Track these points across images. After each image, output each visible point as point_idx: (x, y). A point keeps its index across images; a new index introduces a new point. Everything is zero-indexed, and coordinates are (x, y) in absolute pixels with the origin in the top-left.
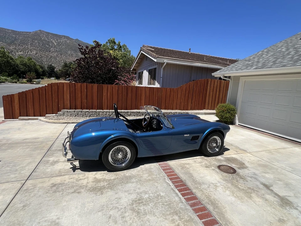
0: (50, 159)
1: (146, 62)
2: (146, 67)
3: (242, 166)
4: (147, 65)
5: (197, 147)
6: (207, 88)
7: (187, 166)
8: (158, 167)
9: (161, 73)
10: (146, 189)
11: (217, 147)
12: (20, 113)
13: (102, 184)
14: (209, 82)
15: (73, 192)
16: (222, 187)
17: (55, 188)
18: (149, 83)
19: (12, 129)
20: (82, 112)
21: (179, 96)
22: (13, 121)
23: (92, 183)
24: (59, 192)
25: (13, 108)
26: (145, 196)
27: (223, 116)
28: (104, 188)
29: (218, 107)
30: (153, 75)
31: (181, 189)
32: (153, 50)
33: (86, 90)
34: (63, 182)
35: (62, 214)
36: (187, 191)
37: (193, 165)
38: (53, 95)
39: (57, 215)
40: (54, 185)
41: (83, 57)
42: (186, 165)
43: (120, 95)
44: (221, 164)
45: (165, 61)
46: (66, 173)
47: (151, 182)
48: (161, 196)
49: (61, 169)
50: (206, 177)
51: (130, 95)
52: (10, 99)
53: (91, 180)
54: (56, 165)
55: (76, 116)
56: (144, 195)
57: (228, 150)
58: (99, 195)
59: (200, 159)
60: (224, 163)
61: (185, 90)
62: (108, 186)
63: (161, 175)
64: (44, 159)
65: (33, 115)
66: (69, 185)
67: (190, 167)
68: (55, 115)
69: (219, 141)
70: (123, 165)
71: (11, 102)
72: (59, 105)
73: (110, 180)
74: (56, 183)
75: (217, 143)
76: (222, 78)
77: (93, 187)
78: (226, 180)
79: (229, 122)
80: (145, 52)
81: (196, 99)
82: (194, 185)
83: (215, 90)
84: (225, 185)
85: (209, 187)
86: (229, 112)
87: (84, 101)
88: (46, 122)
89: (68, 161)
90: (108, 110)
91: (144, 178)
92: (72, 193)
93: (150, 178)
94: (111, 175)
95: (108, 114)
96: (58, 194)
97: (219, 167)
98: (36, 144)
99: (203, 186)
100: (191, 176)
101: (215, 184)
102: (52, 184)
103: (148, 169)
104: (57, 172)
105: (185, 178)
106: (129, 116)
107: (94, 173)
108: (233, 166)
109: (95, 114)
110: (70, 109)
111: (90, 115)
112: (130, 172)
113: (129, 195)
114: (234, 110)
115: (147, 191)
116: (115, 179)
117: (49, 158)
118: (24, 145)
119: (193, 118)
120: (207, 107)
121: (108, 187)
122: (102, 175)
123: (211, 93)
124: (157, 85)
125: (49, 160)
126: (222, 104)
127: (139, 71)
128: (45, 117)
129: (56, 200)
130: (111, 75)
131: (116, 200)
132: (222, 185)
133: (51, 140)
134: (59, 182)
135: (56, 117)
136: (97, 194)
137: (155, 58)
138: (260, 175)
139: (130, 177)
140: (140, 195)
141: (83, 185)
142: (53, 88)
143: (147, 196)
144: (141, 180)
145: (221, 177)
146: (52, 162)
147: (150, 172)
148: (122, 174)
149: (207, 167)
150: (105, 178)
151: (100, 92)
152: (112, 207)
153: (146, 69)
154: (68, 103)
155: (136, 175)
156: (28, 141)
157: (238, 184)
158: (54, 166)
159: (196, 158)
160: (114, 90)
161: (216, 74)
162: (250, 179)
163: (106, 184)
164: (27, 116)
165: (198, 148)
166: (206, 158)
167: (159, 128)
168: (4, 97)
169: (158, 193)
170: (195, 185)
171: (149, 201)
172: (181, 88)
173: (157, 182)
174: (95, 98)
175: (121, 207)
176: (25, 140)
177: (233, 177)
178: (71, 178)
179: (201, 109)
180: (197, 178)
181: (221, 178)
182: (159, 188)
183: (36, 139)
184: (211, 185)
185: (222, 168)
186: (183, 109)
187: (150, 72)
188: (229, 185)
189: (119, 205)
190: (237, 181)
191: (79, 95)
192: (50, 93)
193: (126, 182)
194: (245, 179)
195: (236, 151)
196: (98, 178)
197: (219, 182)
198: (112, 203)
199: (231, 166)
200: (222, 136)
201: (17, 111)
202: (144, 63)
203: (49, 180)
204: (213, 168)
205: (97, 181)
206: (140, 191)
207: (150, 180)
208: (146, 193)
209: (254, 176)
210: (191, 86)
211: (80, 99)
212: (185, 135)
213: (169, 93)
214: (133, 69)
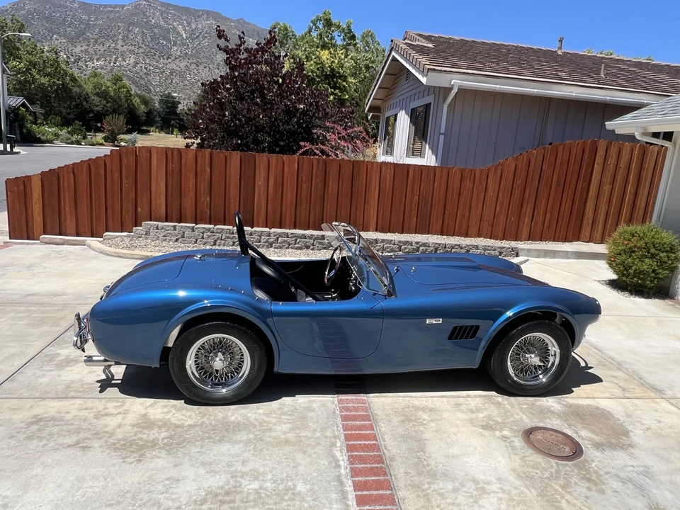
0: (61, 352)
1: (406, 86)
2: (401, 102)
3: (613, 441)
4: (409, 94)
5: (472, 360)
6: (590, 170)
7: (425, 416)
8: (334, 406)
9: (442, 118)
10: (264, 465)
11: (546, 371)
12: (45, 226)
13: (153, 434)
14: (601, 152)
15: (72, 446)
16: (500, 495)
17: (35, 428)
18: (413, 152)
19: (14, 265)
20: (193, 231)
21: (491, 193)
22: (28, 244)
23: (130, 428)
24: (40, 438)
25: (30, 211)
26: (250, 484)
27: (631, 267)
28: (154, 444)
29: (616, 235)
30: (421, 129)
31: (366, 482)
32: (431, 45)
33: (208, 170)
34: (62, 415)
35: (20, 496)
36: (381, 492)
37: (446, 415)
38: (125, 181)
39: (6, 497)
40: (37, 420)
42: (421, 413)
44: (541, 425)
45: (452, 83)
46: (81, 392)
47: (288, 449)
48: (293, 494)
49: (73, 382)
50: (466, 459)
52: (22, 187)
53: (131, 418)
54: (69, 368)
55: (177, 240)
56: (247, 482)
58: (131, 463)
59: (478, 399)
60: (555, 423)
61: (511, 176)
62: (166, 441)
63: (329, 434)
64: (50, 348)
65: (73, 230)
66: (72, 424)
67: (432, 421)
68: (125, 234)
69: (554, 348)
70: (224, 390)
71: (25, 195)
72: (139, 209)
73: (178, 426)
74: (45, 416)
75: (544, 354)
76: (638, 138)
77: (125, 440)
78: (526, 477)
79: (652, 288)
80: (402, 56)
81: (550, 204)
82: (414, 476)
83: (620, 178)
84: (514, 492)
85: (455, 490)
86: (653, 256)
87: (203, 199)
88: (102, 253)
90: (267, 229)
91: (273, 434)
92: (69, 446)
93: (291, 436)
94: (188, 414)
95: (264, 238)
96: (34, 444)
97: (529, 433)
98: (49, 308)
99: (441, 485)
100: (419, 445)
101: (481, 485)
102: (35, 416)
103: (300, 409)
104: (60, 388)
105: (394, 451)
106: (325, 248)
107: (149, 401)
108: (583, 435)
109: (228, 238)
110: (166, 221)
111: (216, 241)
112: (244, 411)
113: (208, 476)
114: (672, 249)
115: (263, 474)
116: (191, 426)
117: (61, 349)
118: (22, 308)
120: (588, 234)
121: (165, 444)
122: (166, 410)
123: (607, 188)
124: (428, 159)
125: (58, 355)
126: (636, 228)
127: (387, 114)
128: (102, 239)
129: (24, 458)
130: (294, 126)
131: (167, 482)
132: (503, 491)
133: (89, 302)
134: (52, 412)
135: (127, 240)
136: (126, 460)
137: (422, 73)
138: (664, 478)
139: (238, 427)
140: (236, 481)
141: (106, 430)
142: (125, 161)
143: (255, 485)
144: (261, 440)
145: (517, 462)
146: (62, 360)
147: (301, 419)
148: (220, 416)
149: (486, 427)
150: (169, 420)
151: (247, 175)
152: (145, 501)
153: (404, 107)
154: (159, 204)
155: (256, 423)
156: (35, 298)
157: (562, 497)
158: (62, 372)
159: (469, 396)
160: (286, 170)
161: (620, 125)
162: (617, 485)
163: (163, 435)
164: (60, 234)
165: (474, 366)
166: (500, 398)
168: (8, 181)
169: (290, 484)
170: (416, 478)
171: (254, 500)
172: (500, 167)
173: (304, 452)
174: (233, 191)
175: (170, 503)
176: (29, 298)
177: (558, 472)
178: (86, 409)
179: (565, 240)
180: (434, 456)
181: (514, 470)
182: (300, 468)
183: (55, 295)
184: (470, 484)
185: (539, 436)
187: (415, 116)
188: (529, 495)
189: (167, 499)
190: (565, 486)
191: (191, 183)
192: (117, 175)
193: (217, 438)
194: (596, 485)
195: (624, 390)
196: (152, 417)
197: (499, 479)
198: (152, 488)
199: (574, 436)
201: (38, 220)
202: (401, 89)
203: (31, 407)
204: (506, 433)
205: (146, 423)
206: (244, 470)
207: (287, 442)
208: (256, 478)
209: (641, 479)
210: (532, 163)
211: (192, 194)
212: (428, 321)
213: (457, 185)
214: (370, 107)
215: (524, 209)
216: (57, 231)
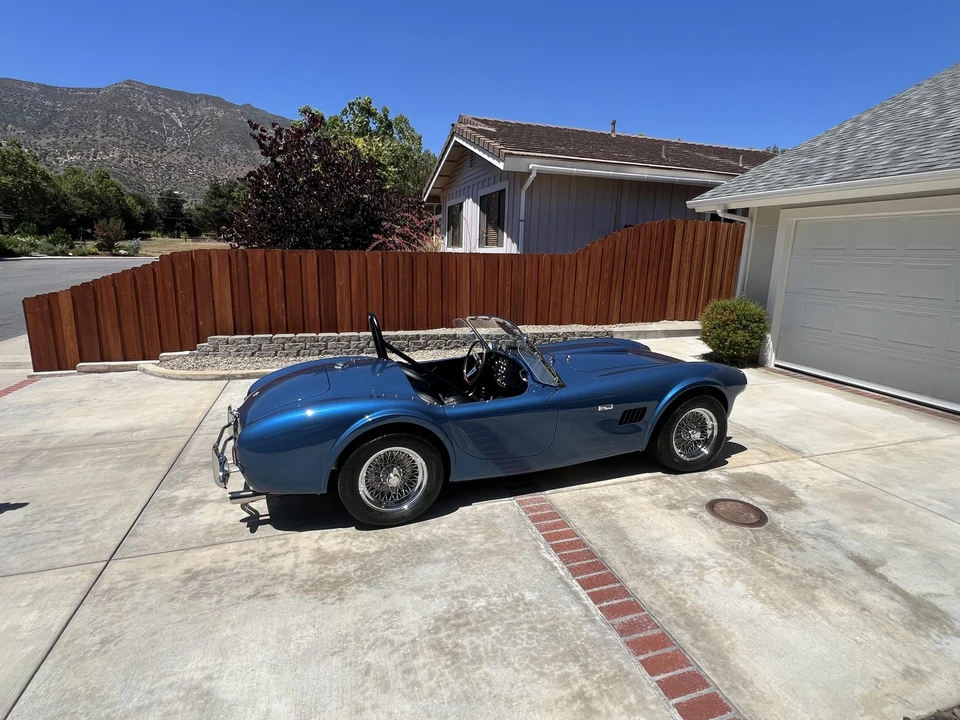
0: (176, 493)
1: (470, 173)
2: (471, 190)
3: (786, 502)
4: (476, 181)
5: (638, 443)
6: (670, 249)
7: (610, 505)
8: (516, 509)
9: (520, 204)
10: (480, 581)
11: (706, 443)
12: (80, 351)
13: (340, 568)
14: (679, 231)
15: (253, 596)
16: (720, 569)
17: (195, 584)
18: (485, 241)
19: (58, 402)
20: (271, 342)
21: (581, 278)
22: (61, 375)
23: (310, 566)
24: (209, 595)
25: (59, 335)
26: (476, 602)
27: (726, 340)
28: (346, 579)
29: (708, 310)
30: (495, 216)
31: (590, 578)
32: (493, 130)
33: (281, 272)
34: (220, 564)
35: (221, 664)
36: (610, 586)
37: (628, 501)
38: (180, 292)
39: (203, 668)
40: (192, 575)
41: (267, 161)
42: (604, 503)
43: (391, 283)
44: (718, 497)
45: (530, 167)
46: (227, 535)
47: (494, 560)
48: (525, 604)
49: (212, 525)
50: (670, 540)
51: (421, 281)
52: (46, 307)
53: (305, 555)
54: (197, 511)
55: (253, 355)
56: (472, 601)
57: (740, 449)
58: (333, 604)
59: (649, 482)
60: (729, 494)
61: (598, 262)
62: (358, 573)
63: (527, 537)
64: (160, 492)
65: (119, 354)
66: (238, 573)
67: (619, 508)
68: (187, 352)
69: (711, 422)
70: (406, 507)
71: (51, 316)
72: (201, 323)
73: (364, 555)
74: (200, 568)
75: (703, 428)
76: (720, 215)
77: (311, 580)
78: (733, 548)
79: (745, 358)
80: (465, 139)
81: (637, 284)
82: (631, 565)
83: (697, 256)
84: (729, 564)
85: (677, 571)
86: (745, 327)
87: (277, 305)
88: (163, 377)
89: (231, 498)
90: (356, 334)
91: (470, 547)
92: (249, 598)
93: (489, 545)
94: (367, 540)
95: (354, 343)
96: (205, 602)
97: (711, 506)
98: (133, 447)
99: (660, 569)
100: (621, 536)
101: (697, 562)
102: (187, 571)
103: (485, 517)
104: (200, 534)
105: (600, 544)
106: (420, 349)
107: (316, 534)
108: (758, 501)
109: (313, 346)
110: (235, 334)
111: (299, 351)
112: (427, 528)
113: (427, 601)
114: (760, 319)
115: (483, 589)
116: (379, 553)
117: (175, 490)
118: (98, 451)
119: (624, 351)
120: (672, 313)
121: (360, 576)
122: (339, 540)
123: (686, 266)
124: (508, 247)
125: (177, 498)
126: (723, 302)
127: (450, 203)
128: (158, 362)
129: (202, 621)
130: (359, 219)
131: (386, 617)
132: (720, 565)
133: (180, 433)
134: (206, 564)
135: (191, 360)
136: (325, 601)
137: (498, 157)
138: (844, 528)
139: (429, 546)
140: (459, 602)
141: (283, 572)
142: (178, 268)
143: (482, 602)
144: (461, 555)
145: (718, 537)
146: (184, 503)
147: (491, 528)
148: (404, 537)
149: (671, 507)
150: (349, 550)
151: (326, 273)
152: (372, 641)
153: (471, 194)
154: (227, 314)
155: (446, 538)
156: (108, 437)
157: (773, 561)
158: (191, 516)
159: (639, 480)
160: (369, 267)
161: (700, 204)
162: (811, 541)
163: (352, 567)
164: (103, 360)
165: (641, 448)
166: (669, 478)
167: (517, 388)
168: (26, 302)
169: (516, 594)
170: (635, 567)
171: (489, 618)
172: (587, 253)
173: (514, 560)
174: (312, 296)
175: (402, 638)
176: (98, 437)
177: (756, 538)
178: (246, 553)
179: (653, 319)
180: (640, 542)
181: (718, 543)
182: (518, 576)
183: (132, 430)
184: (687, 563)
185: (721, 508)
186: (593, 319)
187: (485, 204)
188: (744, 564)
189: (395, 634)
190: (770, 550)
191: (261, 288)
192: (170, 285)
193: (414, 561)
194: (794, 544)
195: (769, 454)
196: (329, 550)
197: (710, 554)
198: (373, 626)
199: (751, 502)
200: (722, 407)
201: (71, 345)
202: (466, 175)
203: (177, 561)
204: (691, 509)
205: (324, 558)
206: (461, 588)
207: (489, 552)
208: (479, 595)
209: (825, 532)
210: (618, 245)
211: (264, 300)
212: (600, 408)
214: (429, 196)
215: (613, 292)
216: (98, 357)
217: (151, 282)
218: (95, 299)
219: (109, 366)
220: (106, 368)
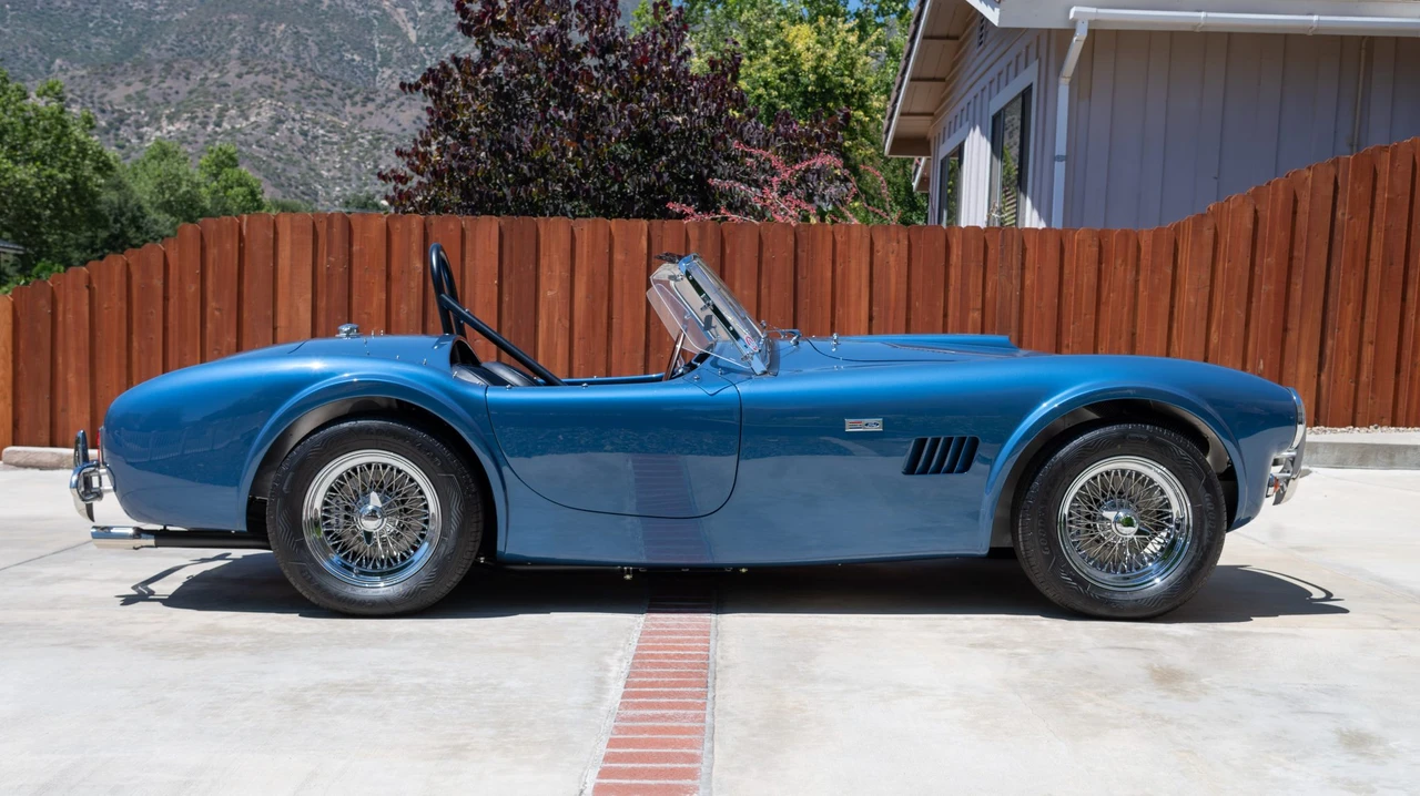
0: (44, 570)
2: (978, 103)
4: (986, 80)
5: (963, 531)
8: (632, 623)
9: (1055, 117)
12: (16, 425)
13: (225, 639)
15: (59, 645)
21: (1190, 297)
23: (178, 633)
31: (656, 681)
38: (212, 304)
41: (470, 50)
47: (504, 654)
48: (494, 688)
49: (67, 596)
53: (183, 626)
54: (57, 584)
56: (404, 677)
58: (175, 659)
61: (1244, 247)
62: (249, 644)
63: (603, 644)
64: (22, 566)
66: (60, 628)
67: (855, 637)
73: (279, 634)
81: (1370, 319)
91: (480, 643)
92: (54, 645)
93: (517, 645)
103: (553, 625)
105: (740, 660)
121: (247, 647)
125: (40, 573)
127: (944, 150)
130: (659, 176)
139: (406, 636)
141: (130, 634)
146: (45, 577)
147: (549, 632)
150: (262, 629)
151: (518, 273)
153: (977, 115)
160: (618, 257)
163: (245, 640)
172: (1209, 222)
173: (539, 658)
187: (999, 134)
191: (375, 301)
196: (227, 626)
205: (212, 630)
210: (1304, 206)
213: (1088, 277)
214: (896, 140)
215: (1292, 336)
216: (46, 437)
217: (158, 283)
218: (54, 315)
219: (61, 455)
220: (55, 460)
